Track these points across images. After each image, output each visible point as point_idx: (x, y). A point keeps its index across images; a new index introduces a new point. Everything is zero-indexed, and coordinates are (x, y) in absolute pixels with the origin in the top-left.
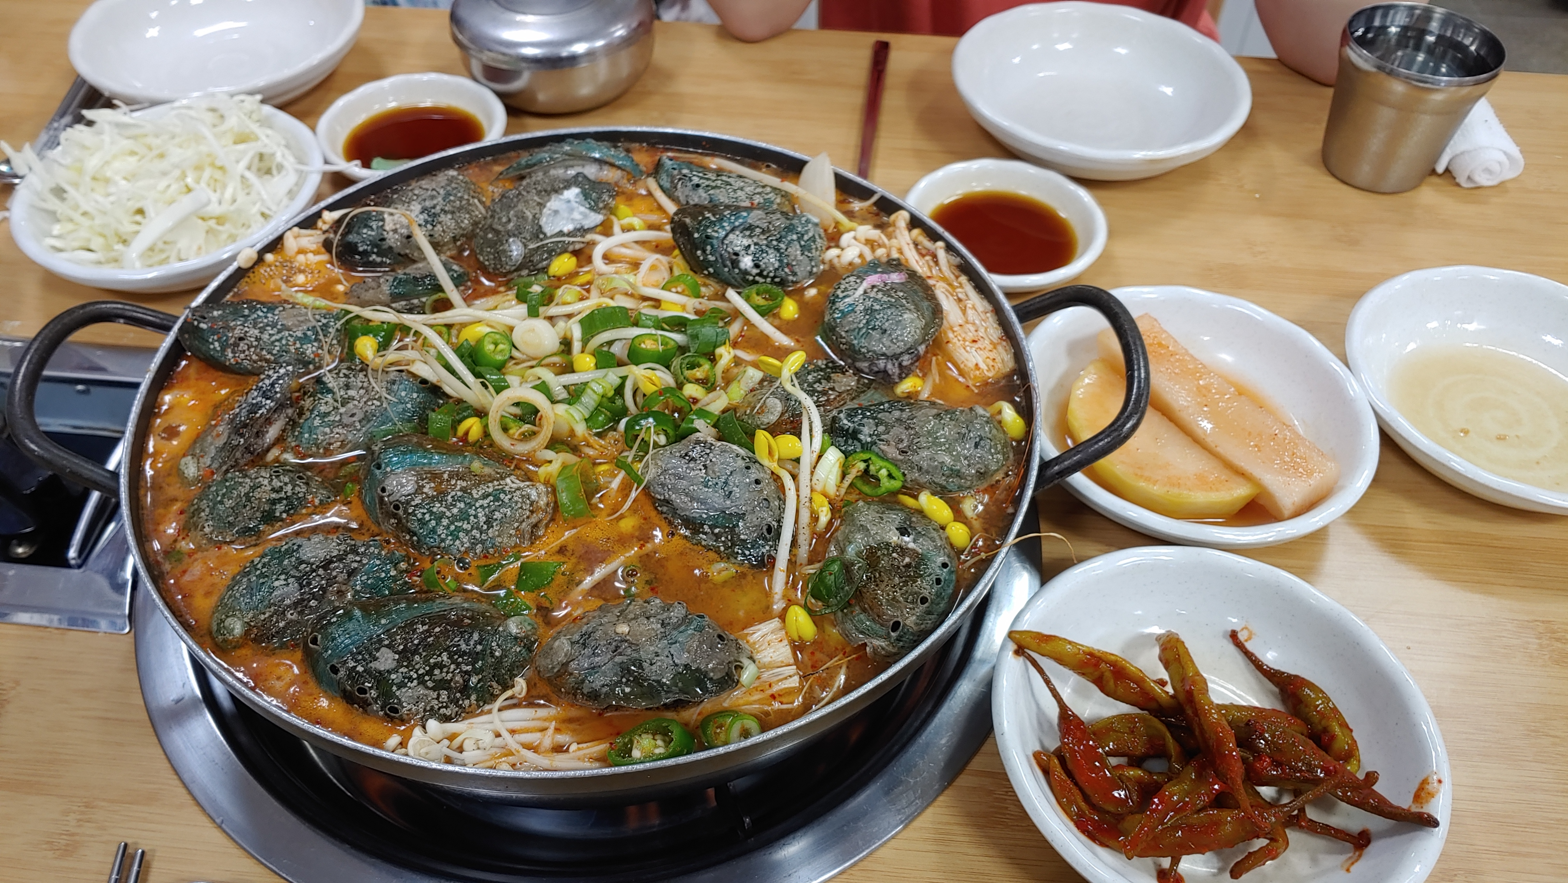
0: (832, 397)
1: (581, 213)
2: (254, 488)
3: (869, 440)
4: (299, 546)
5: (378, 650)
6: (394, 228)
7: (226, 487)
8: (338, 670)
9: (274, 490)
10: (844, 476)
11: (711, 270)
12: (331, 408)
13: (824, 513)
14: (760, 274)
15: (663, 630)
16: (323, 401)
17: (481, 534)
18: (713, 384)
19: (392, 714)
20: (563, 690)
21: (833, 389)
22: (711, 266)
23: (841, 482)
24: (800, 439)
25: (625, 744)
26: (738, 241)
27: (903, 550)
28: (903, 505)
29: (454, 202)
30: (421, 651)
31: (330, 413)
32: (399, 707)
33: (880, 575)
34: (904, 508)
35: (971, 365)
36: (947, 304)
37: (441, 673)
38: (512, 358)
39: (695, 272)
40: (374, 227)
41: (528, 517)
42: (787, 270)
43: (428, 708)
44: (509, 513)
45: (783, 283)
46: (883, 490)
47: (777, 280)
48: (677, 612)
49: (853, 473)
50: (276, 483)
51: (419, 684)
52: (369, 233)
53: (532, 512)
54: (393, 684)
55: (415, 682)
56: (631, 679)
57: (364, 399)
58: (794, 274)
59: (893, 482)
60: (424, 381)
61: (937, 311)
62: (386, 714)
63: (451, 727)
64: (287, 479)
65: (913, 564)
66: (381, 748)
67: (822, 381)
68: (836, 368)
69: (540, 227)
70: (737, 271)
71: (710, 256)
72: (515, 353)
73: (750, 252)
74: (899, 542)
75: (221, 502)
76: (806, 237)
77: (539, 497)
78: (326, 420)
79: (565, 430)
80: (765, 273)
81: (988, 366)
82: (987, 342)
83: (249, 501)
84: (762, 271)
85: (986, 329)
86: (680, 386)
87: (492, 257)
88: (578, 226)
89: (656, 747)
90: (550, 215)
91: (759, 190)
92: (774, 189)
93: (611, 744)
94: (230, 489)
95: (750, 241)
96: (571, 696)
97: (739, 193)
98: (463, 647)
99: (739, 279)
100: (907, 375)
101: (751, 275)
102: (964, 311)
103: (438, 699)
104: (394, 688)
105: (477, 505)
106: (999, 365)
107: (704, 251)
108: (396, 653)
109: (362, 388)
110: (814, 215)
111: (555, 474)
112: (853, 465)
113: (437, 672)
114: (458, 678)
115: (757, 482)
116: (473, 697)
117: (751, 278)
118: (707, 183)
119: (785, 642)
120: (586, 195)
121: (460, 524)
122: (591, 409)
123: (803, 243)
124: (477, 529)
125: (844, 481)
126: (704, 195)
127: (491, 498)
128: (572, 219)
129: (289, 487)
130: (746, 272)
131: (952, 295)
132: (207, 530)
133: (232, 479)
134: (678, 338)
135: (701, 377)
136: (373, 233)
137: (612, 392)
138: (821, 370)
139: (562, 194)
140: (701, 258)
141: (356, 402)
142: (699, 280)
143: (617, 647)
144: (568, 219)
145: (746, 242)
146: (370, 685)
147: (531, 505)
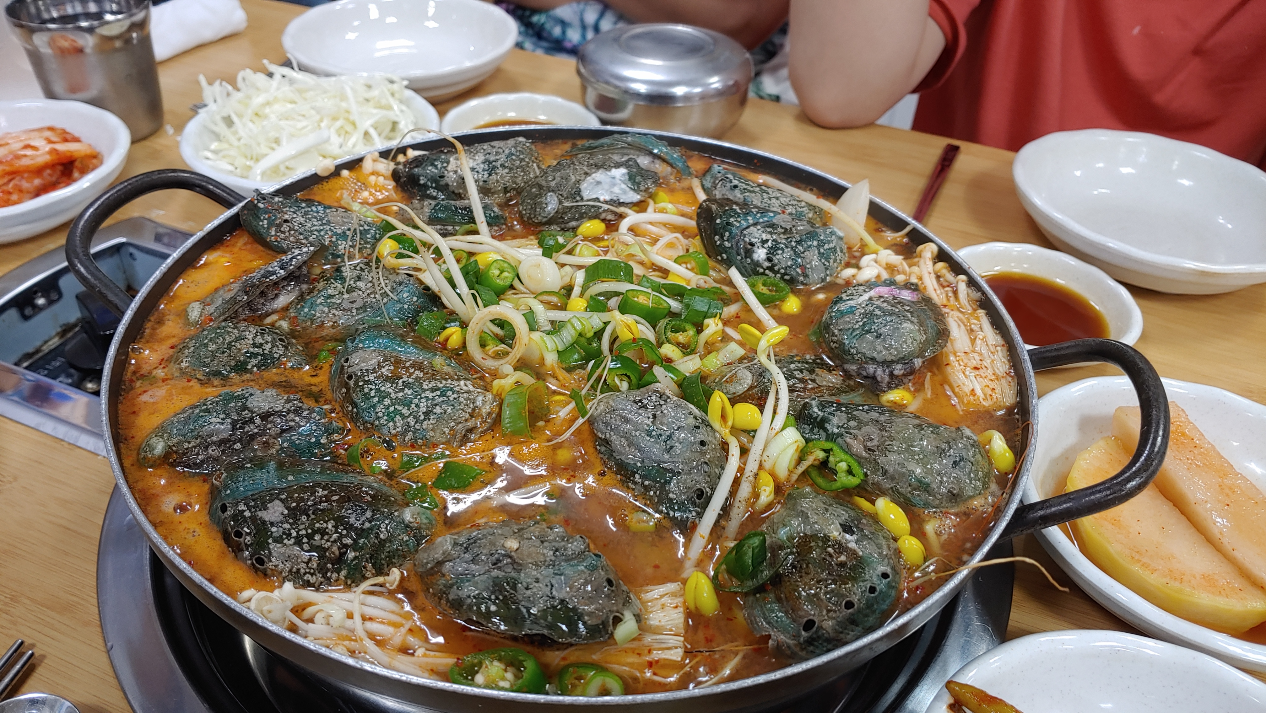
0: (810, 386)
1: (621, 189)
2: (238, 339)
3: (836, 431)
4: (251, 395)
5: (271, 501)
6: (455, 169)
7: (216, 333)
8: (226, 510)
9: (254, 345)
10: (800, 460)
11: (724, 256)
12: (337, 293)
13: (767, 493)
14: (771, 269)
15: (553, 558)
16: (333, 286)
17: (416, 423)
18: (693, 350)
19: (257, 565)
20: (431, 590)
21: (813, 381)
22: (726, 252)
23: (796, 467)
24: (762, 412)
25: (474, 665)
26: (756, 234)
27: (841, 547)
28: (857, 506)
29: (514, 161)
30: (310, 512)
31: (335, 295)
32: (266, 559)
33: (807, 566)
34: (856, 508)
35: (967, 390)
36: (957, 332)
37: (322, 539)
38: (512, 287)
39: (710, 257)
40: (439, 166)
41: (466, 420)
42: (799, 270)
43: (294, 570)
44: (449, 411)
45: (792, 282)
46: (838, 484)
47: (787, 277)
48: (576, 545)
49: (809, 461)
50: (259, 340)
51: (295, 544)
52: (433, 170)
53: (472, 416)
54: (271, 536)
55: (293, 540)
56: (501, 597)
57: (368, 292)
58: (806, 276)
59: (850, 477)
60: (427, 288)
61: (943, 334)
62: (253, 564)
63: (308, 594)
64: (269, 339)
65: (849, 564)
66: (234, 598)
67: (804, 371)
68: (823, 365)
69: (580, 191)
70: (749, 260)
71: (726, 243)
72: (516, 283)
73: (766, 246)
74: (840, 538)
75: (206, 345)
76: (826, 246)
77: (483, 404)
78: (329, 301)
79: (536, 357)
80: (776, 268)
81: (985, 395)
82: (990, 371)
83: (230, 349)
84: (773, 266)
85: (993, 361)
86: (660, 345)
87: (530, 207)
88: (615, 198)
89: (504, 679)
90: (591, 183)
91: (794, 203)
92: (809, 205)
93: (458, 659)
94: (218, 336)
95: (769, 237)
96: (436, 598)
97: (774, 201)
98: (352, 520)
99: (749, 270)
100: (896, 387)
101: (762, 267)
102: (973, 341)
103: (307, 563)
104: (270, 541)
105: (423, 395)
106: (997, 395)
107: (722, 237)
108: (286, 509)
109: (371, 282)
110: (840, 229)
111: (508, 388)
112: (812, 453)
113: (317, 537)
114: (335, 549)
115: (703, 443)
116: (343, 573)
117: (761, 270)
118: (745, 187)
119: (681, 610)
120: (631, 178)
121: (400, 408)
122: (567, 344)
123: (822, 251)
124: (415, 417)
125: (799, 468)
126: (739, 195)
127: (438, 393)
128: (611, 192)
129: (269, 346)
130: (757, 264)
131: (965, 326)
132: (184, 365)
133: (224, 327)
134: (674, 305)
135: (682, 341)
136: (436, 171)
137: (591, 334)
138: (807, 363)
139: (610, 171)
140: (718, 243)
141: (361, 293)
142: (711, 263)
143: (498, 561)
144: (607, 190)
145: (764, 236)
146: (248, 531)
147: (474, 410)
